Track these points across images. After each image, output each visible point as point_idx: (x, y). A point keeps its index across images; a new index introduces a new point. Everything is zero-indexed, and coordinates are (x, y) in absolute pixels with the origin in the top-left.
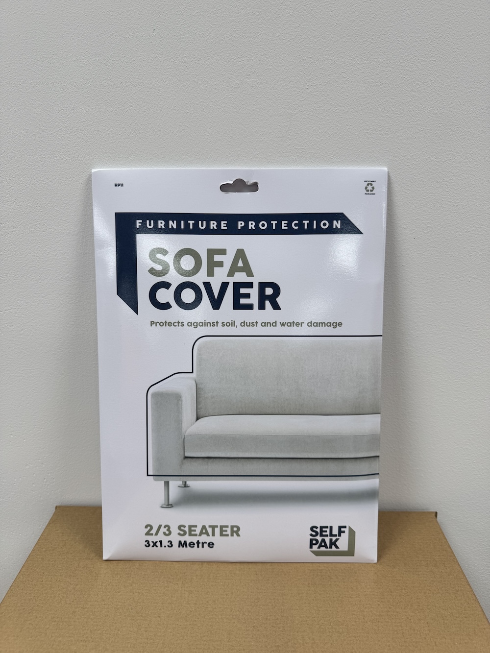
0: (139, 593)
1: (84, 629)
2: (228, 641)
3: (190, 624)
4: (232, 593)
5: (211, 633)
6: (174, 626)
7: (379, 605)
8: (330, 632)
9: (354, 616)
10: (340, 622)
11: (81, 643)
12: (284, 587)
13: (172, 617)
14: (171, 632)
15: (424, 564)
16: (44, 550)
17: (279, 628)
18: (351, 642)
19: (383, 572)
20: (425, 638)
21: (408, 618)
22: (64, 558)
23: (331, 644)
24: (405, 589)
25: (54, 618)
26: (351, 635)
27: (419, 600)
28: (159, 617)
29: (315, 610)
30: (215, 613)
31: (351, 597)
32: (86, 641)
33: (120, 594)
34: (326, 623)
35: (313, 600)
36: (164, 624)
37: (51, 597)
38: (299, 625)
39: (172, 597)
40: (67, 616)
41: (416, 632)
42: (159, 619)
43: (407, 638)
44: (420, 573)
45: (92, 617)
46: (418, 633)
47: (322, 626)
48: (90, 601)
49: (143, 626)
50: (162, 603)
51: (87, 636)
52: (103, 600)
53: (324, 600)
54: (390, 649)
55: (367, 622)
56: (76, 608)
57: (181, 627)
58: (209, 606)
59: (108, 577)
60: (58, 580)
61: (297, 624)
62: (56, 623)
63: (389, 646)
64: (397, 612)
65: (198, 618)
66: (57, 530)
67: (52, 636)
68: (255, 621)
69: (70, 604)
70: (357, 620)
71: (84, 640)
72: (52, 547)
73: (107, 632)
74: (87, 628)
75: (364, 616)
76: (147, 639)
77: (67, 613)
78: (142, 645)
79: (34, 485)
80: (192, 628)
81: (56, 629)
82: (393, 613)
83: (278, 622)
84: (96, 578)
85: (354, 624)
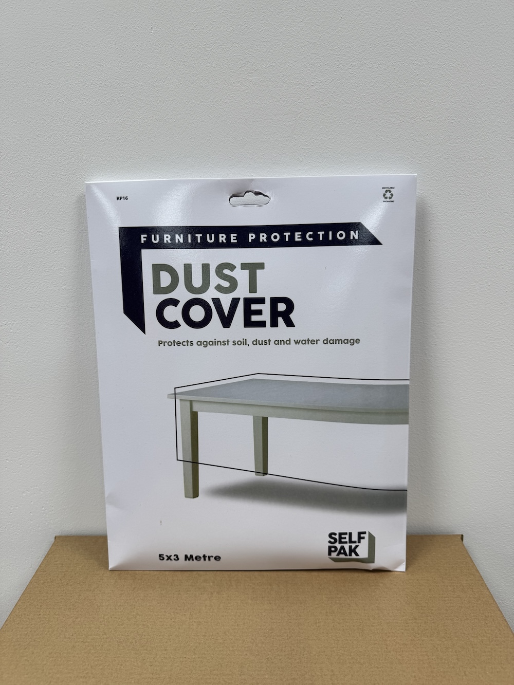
0: (143, 625)
1: (84, 664)
2: (240, 675)
3: (199, 658)
4: (244, 624)
5: (221, 666)
6: (181, 659)
7: (403, 633)
8: (350, 663)
9: (375, 646)
10: (361, 652)
11: (81, 680)
12: (300, 616)
13: (179, 650)
14: (178, 666)
15: (450, 589)
16: (42, 582)
17: (295, 660)
18: (374, 673)
19: (406, 599)
20: (453, 667)
21: (435, 647)
22: (64, 590)
23: (352, 676)
24: (430, 616)
25: (52, 653)
26: (373, 665)
27: (445, 628)
28: (166, 650)
29: (333, 640)
30: (226, 645)
31: (372, 626)
32: (86, 678)
33: (123, 626)
34: (346, 653)
35: (332, 629)
36: (170, 658)
37: (49, 631)
38: (316, 656)
39: (179, 628)
40: (66, 651)
41: (444, 661)
42: (165, 652)
43: (434, 668)
44: (446, 599)
45: (93, 651)
46: (446, 662)
47: (342, 657)
48: (91, 635)
49: (148, 660)
50: (169, 636)
51: (87, 672)
52: (105, 634)
53: (343, 630)
54: (416, 680)
55: (390, 652)
56: (76, 643)
57: (189, 660)
58: (219, 638)
59: (110, 609)
60: (57, 613)
61: (315, 655)
62: (54, 659)
63: (415, 677)
64: (423, 641)
65: (207, 651)
66: (56, 561)
67: (49, 673)
68: (269, 653)
69: (69, 638)
70: (379, 650)
71: (84, 676)
72: (50, 579)
73: (108, 668)
74: (87, 664)
75: (387, 645)
76: (152, 674)
77: (66, 648)
78: (146, 680)
79: (31, 514)
80: (201, 661)
81: (54, 665)
82: (418, 642)
83: (294, 653)
84: (98, 610)
85: (376, 653)
